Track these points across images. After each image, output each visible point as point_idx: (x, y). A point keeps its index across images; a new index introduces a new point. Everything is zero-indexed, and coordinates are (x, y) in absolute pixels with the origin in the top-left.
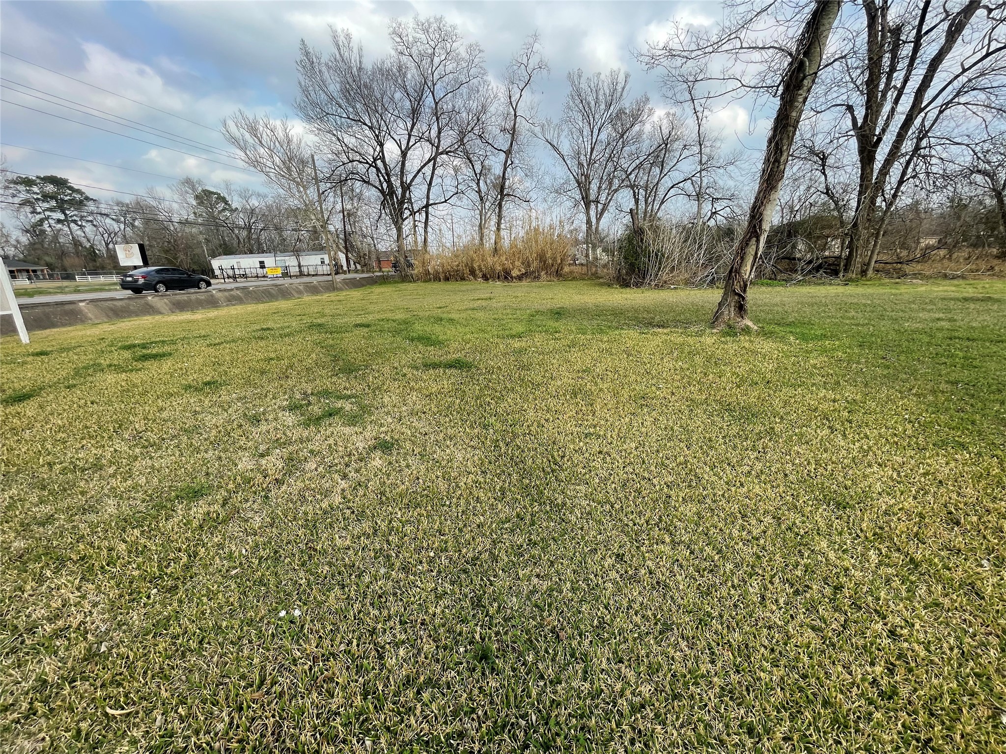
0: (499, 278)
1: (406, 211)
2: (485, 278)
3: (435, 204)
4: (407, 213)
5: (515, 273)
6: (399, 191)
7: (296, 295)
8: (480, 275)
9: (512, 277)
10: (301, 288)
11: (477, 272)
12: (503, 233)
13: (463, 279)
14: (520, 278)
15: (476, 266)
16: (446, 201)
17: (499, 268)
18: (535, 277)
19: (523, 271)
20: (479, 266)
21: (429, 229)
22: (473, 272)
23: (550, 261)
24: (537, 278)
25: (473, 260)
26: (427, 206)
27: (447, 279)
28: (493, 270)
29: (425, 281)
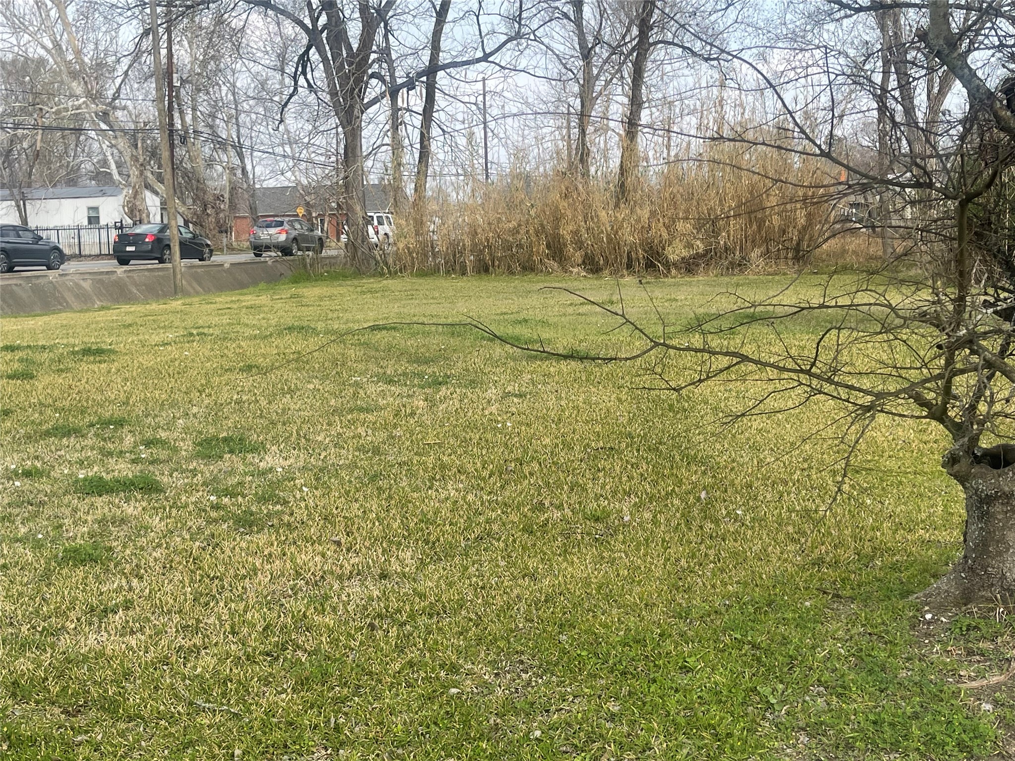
0: (629, 266)
1: (374, 82)
2: (593, 266)
3: (454, 65)
4: (375, 88)
5: (676, 252)
6: (354, 30)
7: (75, 305)
8: (578, 256)
9: (667, 265)
10: (87, 285)
11: (570, 249)
12: (645, 141)
13: (528, 268)
14: (689, 266)
15: (566, 232)
16: (485, 58)
17: (629, 237)
18: (732, 265)
19: (700, 246)
20: (576, 233)
21: (435, 131)
22: (557, 251)
23: (776, 221)
24: (741, 265)
25: (557, 218)
26: (432, 69)
27: (484, 269)
28: (614, 243)
29: (423, 273)
